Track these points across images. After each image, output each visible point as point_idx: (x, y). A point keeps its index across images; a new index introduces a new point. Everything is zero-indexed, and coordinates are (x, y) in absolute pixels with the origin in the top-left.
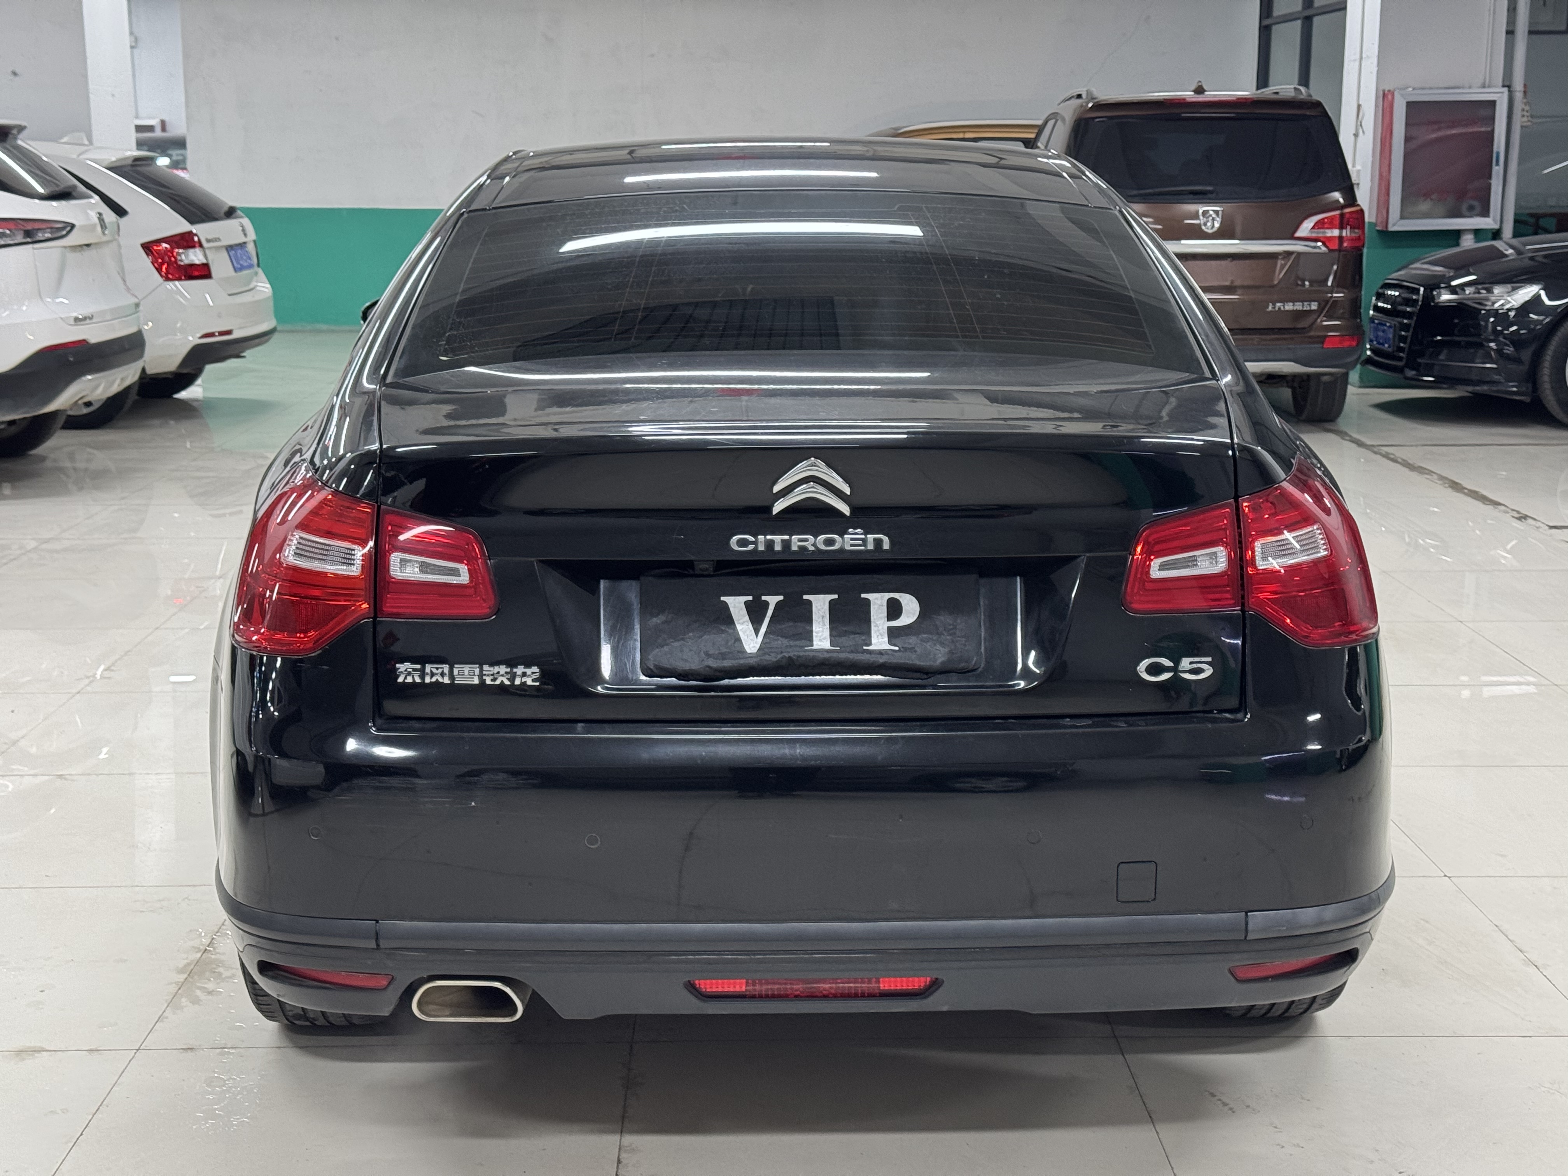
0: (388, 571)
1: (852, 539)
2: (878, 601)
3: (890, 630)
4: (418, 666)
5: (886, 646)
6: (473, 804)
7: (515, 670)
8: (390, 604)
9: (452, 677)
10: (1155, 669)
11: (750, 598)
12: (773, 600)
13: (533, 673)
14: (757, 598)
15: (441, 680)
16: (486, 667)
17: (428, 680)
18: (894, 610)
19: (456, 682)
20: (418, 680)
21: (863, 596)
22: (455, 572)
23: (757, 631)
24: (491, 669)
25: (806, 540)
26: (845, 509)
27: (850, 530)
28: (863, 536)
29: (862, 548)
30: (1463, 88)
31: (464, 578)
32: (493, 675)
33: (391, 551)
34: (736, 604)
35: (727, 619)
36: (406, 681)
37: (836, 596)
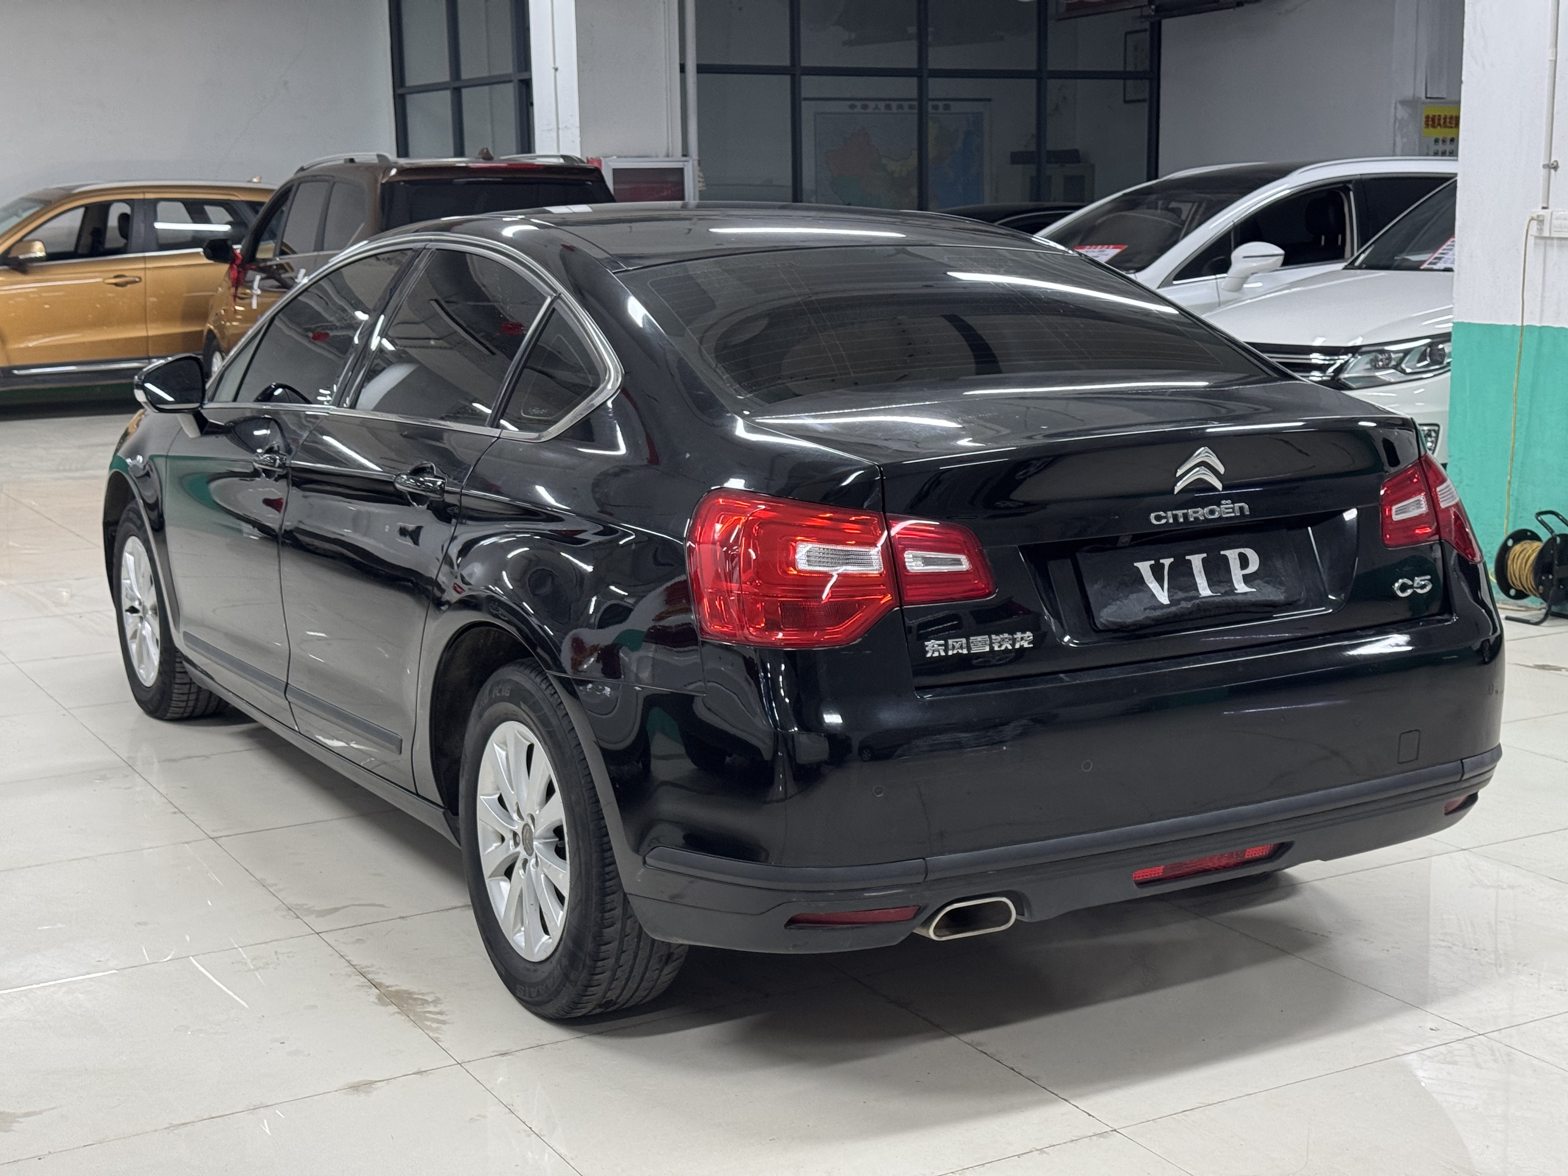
0: (905, 567)
1: (1226, 509)
2: (1232, 555)
3: (1244, 576)
4: (942, 642)
5: (1245, 589)
6: (1005, 748)
7: (1015, 636)
8: (910, 593)
9: (969, 648)
10: (1403, 588)
11: (1153, 562)
12: (1167, 562)
13: (1029, 637)
14: (1157, 561)
15: (960, 651)
16: (994, 637)
17: (950, 653)
18: (1244, 562)
19: (972, 652)
20: (943, 654)
21: (1222, 553)
22: (958, 562)
23: (1162, 587)
24: (998, 637)
25: (1197, 512)
26: (1218, 485)
27: (1223, 502)
28: (1232, 505)
29: (1233, 515)
30: (652, 157)
31: (965, 566)
32: (999, 642)
33: (904, 550)
34: (1144, 567)
35: (1140, 580)
36: (934, 655)
37: (1205, 555)
